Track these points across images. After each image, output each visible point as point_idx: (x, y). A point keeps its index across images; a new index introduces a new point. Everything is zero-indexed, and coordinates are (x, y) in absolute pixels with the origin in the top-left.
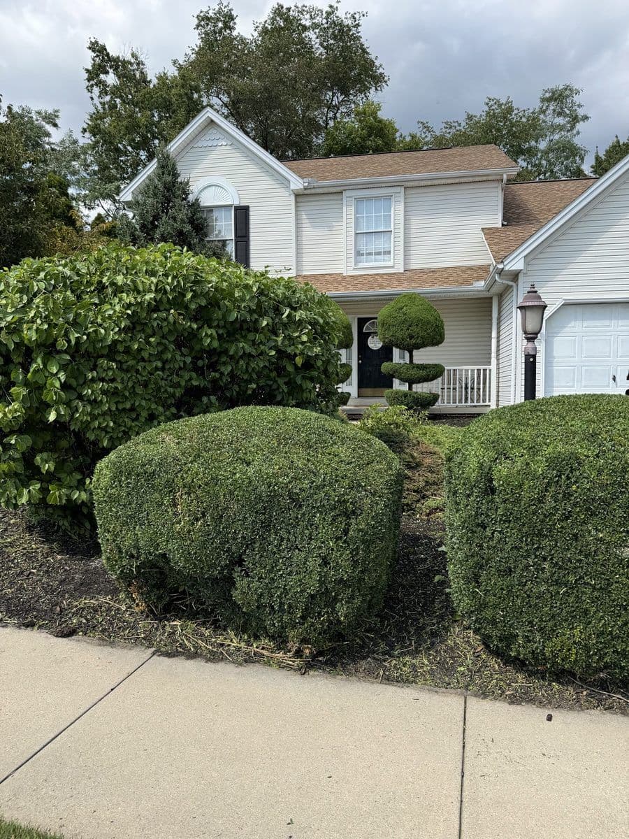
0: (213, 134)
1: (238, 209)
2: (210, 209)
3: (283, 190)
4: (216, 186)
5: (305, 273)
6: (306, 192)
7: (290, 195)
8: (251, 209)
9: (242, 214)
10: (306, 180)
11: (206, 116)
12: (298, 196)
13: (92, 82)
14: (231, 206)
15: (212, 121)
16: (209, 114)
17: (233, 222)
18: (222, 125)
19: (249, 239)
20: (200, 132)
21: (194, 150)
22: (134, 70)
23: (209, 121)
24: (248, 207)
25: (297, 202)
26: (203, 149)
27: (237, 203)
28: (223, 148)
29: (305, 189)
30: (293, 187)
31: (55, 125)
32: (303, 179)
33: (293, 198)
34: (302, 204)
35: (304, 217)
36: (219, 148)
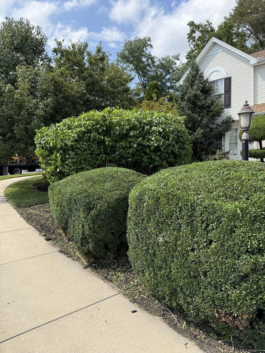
0: (216, 48)
1: (226, 79)
2: (214, 82)
3: (248, 66)
4: (218, 71)
5: (259, 103)
6: (259, 64)
7: (251, 67)
8: (232, 78)
9: (228, 81)
10: (258, 58)
11: (212, 41)
12: (255, 67)
13: (190, 39)
14: (223, 78)
15: (215, 43)
16: (213, 40)
17: (224, 86)
18: (219, 43)
19: (231, 92)
20: (210, 49)
21: (208, 57)
22: (207, 28)
23: (214, 43)
24: (231, 77)
25: (255, 70)
26: (212, 56)
27: (225, 77)
28: (220, 53)
29: (258, 63)
30: (251, 63)
31: (178, 59)
32: (256, 58)
33: (252, 68)
34: (257, 70)
35: (259, 76)
36: (218, 54)
